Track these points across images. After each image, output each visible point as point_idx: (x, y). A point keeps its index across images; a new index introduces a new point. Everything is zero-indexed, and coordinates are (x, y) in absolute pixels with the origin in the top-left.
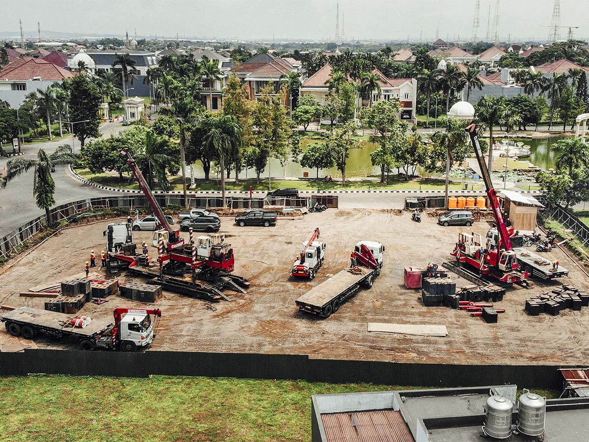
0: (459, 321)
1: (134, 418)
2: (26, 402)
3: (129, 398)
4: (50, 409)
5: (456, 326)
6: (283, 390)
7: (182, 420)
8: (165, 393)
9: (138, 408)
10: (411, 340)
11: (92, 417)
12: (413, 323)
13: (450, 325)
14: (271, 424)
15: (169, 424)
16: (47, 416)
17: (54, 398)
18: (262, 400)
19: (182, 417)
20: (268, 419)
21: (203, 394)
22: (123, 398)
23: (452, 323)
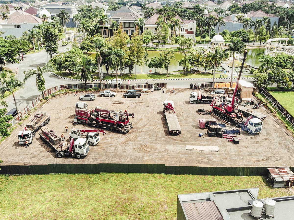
0: (223, 144)
1: (97, 193)
2: (51, 186)
3: (94, 183)
4: (62, 189)
5: (222, 146)
6: (155, 178)
7: (117, 193)
8: (108, 181)
9: (98, 188)
10: (204, 153)
11: (80, 193)
12: (204, 145)
13: (220, 146)
14: (153, 194)
15: (112, 195)
16: (62, 193)
17: (63, 185)
18: (148, 183)
19: (117, 192)
20: (151, 192)
21: (123, 181)
22: (91, 183)
23: (220, 145)
